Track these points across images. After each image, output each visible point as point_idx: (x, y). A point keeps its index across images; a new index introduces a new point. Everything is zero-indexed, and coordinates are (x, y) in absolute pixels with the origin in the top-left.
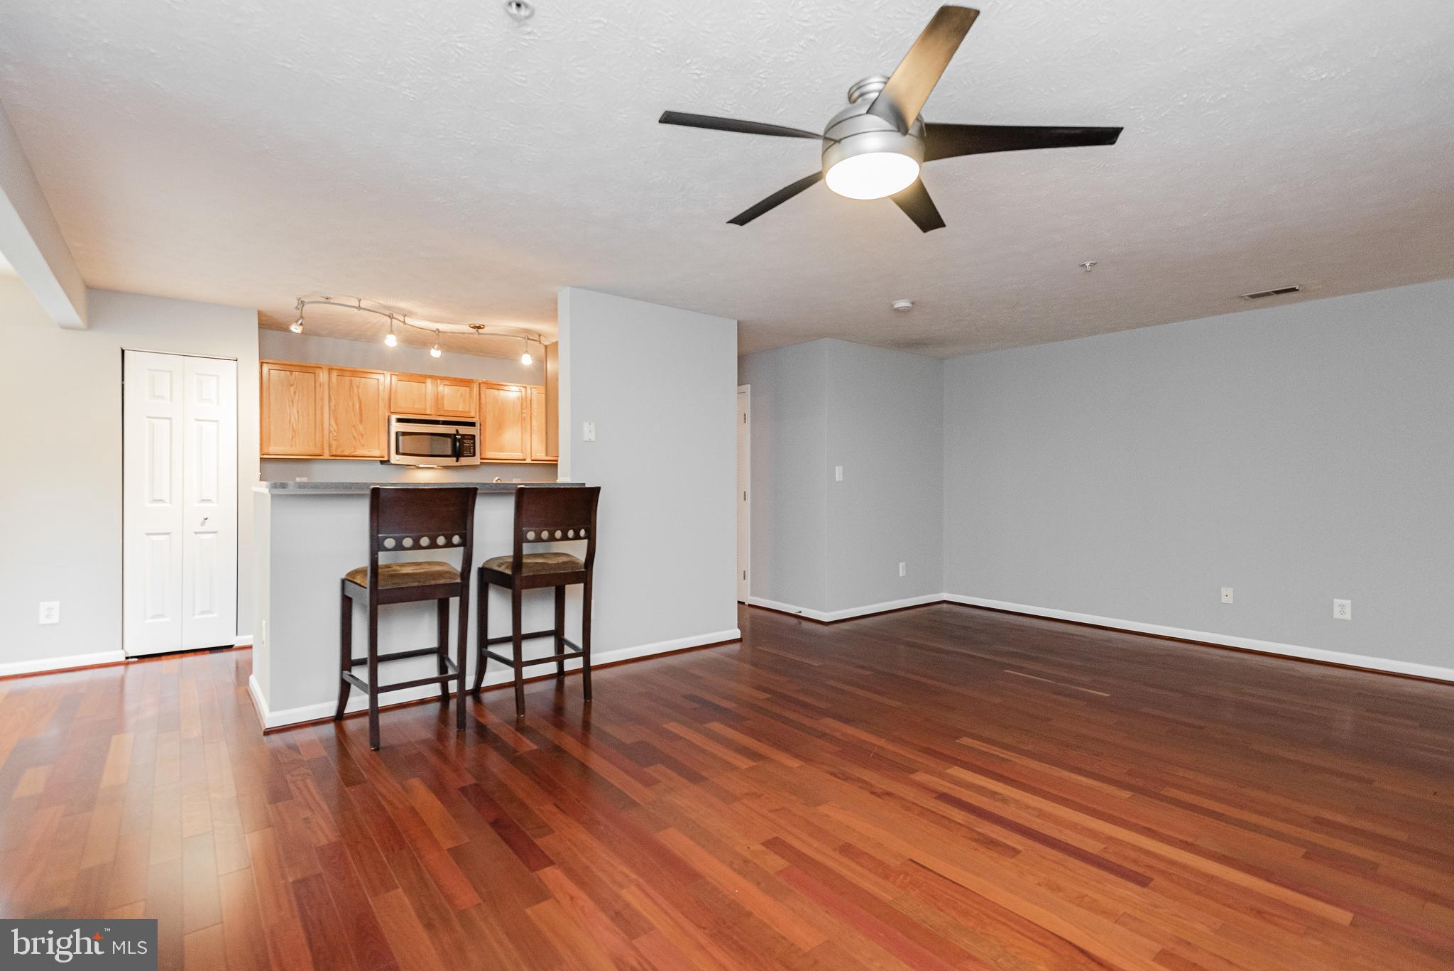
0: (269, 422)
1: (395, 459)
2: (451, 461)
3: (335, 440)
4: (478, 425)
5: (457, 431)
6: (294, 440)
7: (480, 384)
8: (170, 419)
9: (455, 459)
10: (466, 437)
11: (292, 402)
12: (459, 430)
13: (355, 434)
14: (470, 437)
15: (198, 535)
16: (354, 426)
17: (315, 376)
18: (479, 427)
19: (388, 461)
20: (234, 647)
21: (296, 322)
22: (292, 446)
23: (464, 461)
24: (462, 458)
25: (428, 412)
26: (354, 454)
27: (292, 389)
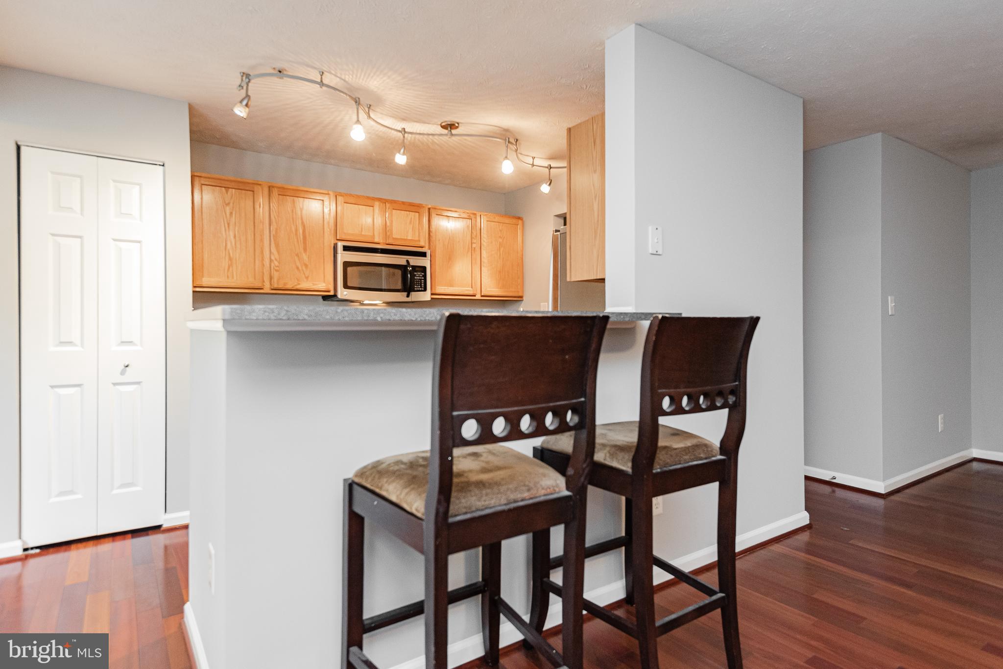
0: (202, 249)
1: (343, 293)
2: (401, 297)
3: (277, 271)
4: (428, 255)
5: (408, 261)
6: (231, 269)
7: (429, 209)
8: (80, 237)
9: (406, 294)
10: (417, 269)
11: (228, 224)
12: (409, 260)
13: (298, 264)
14: (420, 269)
15: (118, 387)
16: (297, 255)
17: (254, 194)
18: (429, 259)
19: (335, 296)
20: (162, 529)
21: (241, 102)
22: (228, 277)
23: (416, 296)
24: (413, 293)
25: (376, 240)
26: (298, 287)
27: (228, 209)
